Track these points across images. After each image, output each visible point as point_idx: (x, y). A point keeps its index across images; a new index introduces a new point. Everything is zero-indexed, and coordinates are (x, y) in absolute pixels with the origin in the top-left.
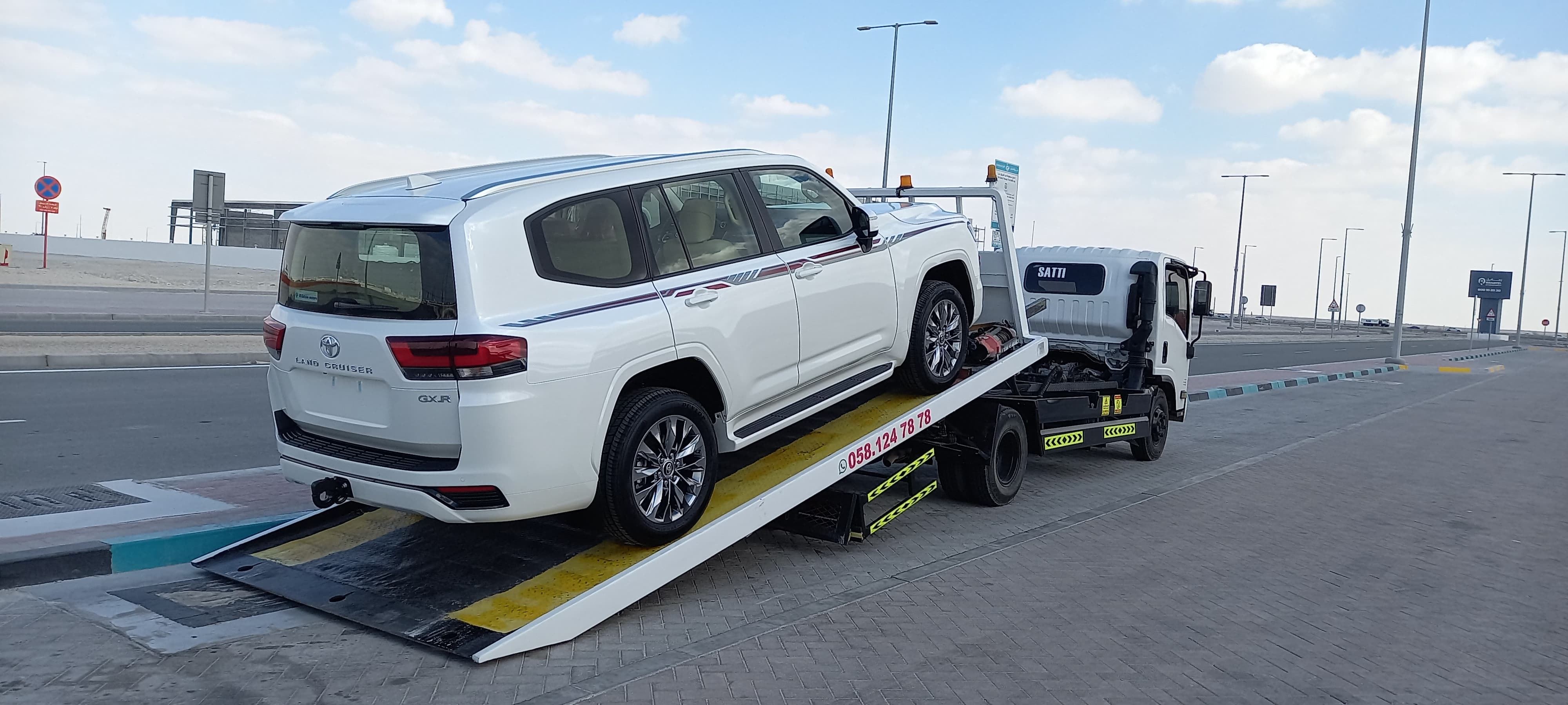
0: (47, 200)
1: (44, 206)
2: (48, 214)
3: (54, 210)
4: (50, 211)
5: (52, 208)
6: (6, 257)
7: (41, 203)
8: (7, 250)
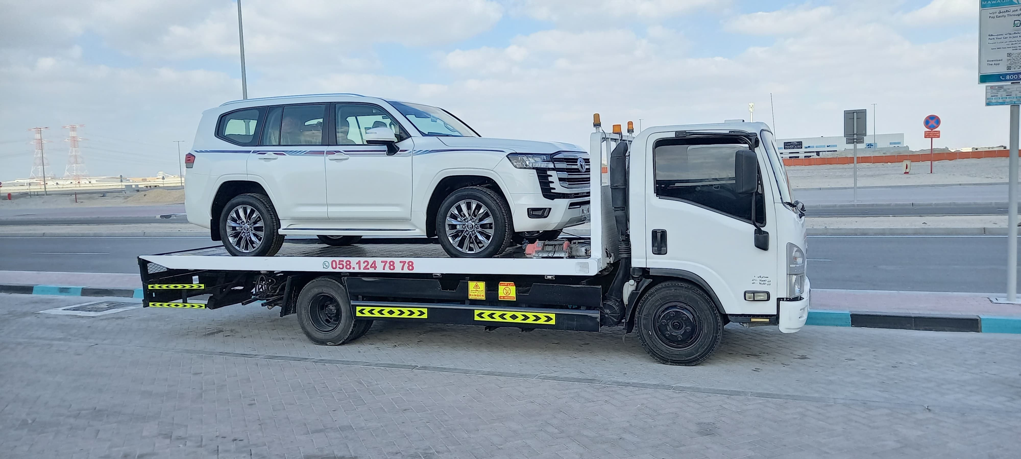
0: (932, 130)
1: (930, 134)
2: (933, 139)
3: (937, 136)
4: (934, 137)
5: (935, 135)
6: (907, 168)
7: (927, 133)
8: (907, 164)
